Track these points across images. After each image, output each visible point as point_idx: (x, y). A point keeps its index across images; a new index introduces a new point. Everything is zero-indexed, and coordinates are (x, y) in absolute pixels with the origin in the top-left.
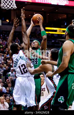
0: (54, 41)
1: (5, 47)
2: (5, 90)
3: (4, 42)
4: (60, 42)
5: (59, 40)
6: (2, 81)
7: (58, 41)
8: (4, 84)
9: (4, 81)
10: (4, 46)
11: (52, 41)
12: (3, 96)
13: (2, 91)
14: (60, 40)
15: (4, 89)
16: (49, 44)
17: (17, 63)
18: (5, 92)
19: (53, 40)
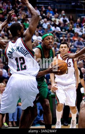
0: (74, 4)
1: (5, 13)
2: (6, 73)
3: (4, 5)
4: (83, 5)
5: (81, 1)
6: (2, 61)
7: (80, 3)
8: (4, 65)
9: (5, 61)
10: (4, 11)
11: (71, 4)
12: (4, 82)
13: (2, 76)
14: (83, 2)
15: (4, 72)
16: (67, 8)
17: (11, 53)
18: (6, 77)
19: (73, 2)
